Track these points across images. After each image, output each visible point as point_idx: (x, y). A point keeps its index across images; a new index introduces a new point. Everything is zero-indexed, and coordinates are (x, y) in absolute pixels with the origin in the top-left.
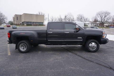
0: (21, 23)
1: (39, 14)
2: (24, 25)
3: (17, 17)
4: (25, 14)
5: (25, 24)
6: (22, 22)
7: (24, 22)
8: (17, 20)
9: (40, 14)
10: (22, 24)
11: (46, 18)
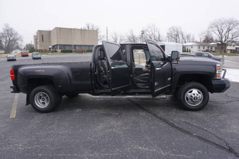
0: (50, 48)
1: (87, 28)
2: (56, 52)
3: (42, 36)
4: (59, 30)
5: (59, 50)
6: (53, 46)
7: (57, 45)
8: (43, 40)
9: (89, 27)
10: (51, 50)
11: (103, 36)
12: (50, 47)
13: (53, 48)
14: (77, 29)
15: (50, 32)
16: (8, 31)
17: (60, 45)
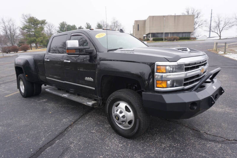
0: (144, 37)
1: (186, 14)
2: (149, 40)
3: (138, 25)
4: (152, 18)
5: (151, 39)
6: (147, 35)
7: (149, 34)
8: (138, 30)
9: (188, 12)
10: (145, 38)
11: (205, 21)
12: (145, 35)
13: (147, 37)
14: (171, 16)
15: (145, 21)
16: (115, 23)
17: (152, 33)
